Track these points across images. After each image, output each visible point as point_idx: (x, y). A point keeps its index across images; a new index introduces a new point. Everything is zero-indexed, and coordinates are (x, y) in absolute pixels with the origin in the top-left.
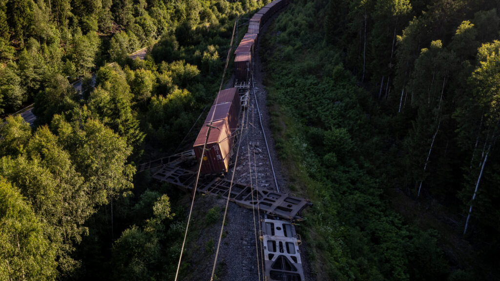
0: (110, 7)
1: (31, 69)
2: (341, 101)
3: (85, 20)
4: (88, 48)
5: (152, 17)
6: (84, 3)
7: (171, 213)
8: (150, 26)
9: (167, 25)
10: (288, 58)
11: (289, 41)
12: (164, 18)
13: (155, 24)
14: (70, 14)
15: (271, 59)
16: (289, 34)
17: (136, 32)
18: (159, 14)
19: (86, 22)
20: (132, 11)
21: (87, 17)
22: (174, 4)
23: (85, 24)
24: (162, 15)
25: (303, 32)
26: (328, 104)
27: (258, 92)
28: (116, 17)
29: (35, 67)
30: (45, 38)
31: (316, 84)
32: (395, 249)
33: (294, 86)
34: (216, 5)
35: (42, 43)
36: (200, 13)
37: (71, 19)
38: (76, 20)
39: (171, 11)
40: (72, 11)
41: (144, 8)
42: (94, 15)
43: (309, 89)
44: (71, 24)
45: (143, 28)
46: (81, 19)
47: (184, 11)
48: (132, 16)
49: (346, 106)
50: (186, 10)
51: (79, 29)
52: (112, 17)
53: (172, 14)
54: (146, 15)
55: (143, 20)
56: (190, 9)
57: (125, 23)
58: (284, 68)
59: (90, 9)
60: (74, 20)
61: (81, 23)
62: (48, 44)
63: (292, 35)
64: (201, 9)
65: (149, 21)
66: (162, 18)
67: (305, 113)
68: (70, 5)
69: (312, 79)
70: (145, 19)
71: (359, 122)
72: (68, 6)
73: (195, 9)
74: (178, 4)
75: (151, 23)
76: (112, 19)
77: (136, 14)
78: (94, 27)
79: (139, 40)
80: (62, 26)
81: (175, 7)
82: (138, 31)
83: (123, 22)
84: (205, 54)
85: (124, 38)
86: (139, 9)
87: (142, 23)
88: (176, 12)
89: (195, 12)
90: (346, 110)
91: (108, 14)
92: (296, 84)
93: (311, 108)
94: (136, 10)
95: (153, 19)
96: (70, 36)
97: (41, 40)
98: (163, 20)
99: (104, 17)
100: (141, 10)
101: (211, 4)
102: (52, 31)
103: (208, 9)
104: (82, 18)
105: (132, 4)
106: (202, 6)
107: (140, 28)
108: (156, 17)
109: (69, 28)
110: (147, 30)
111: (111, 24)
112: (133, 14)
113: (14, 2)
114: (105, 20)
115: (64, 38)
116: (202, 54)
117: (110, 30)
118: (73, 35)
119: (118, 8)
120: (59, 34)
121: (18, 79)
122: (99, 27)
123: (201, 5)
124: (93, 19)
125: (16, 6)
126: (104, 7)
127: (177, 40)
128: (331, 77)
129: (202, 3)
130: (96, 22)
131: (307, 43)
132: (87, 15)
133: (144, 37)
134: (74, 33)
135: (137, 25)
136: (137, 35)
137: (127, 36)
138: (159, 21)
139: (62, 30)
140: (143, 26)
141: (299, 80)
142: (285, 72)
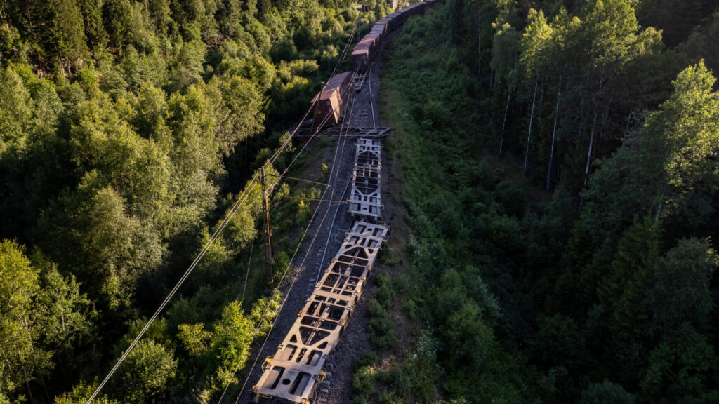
0: (215, 12)
1: (138, 74)
2: (450, 87)
3: (186, 28)
4: (194, 57)
5: (264, 25)
6: (185, 8)
7: (292, 148)
8: (262, 35)
9: (282, 35)
10: (408, 55)
11: (413, 41)
12: (279, 27)
13: (268, 33)
14: (169, 19)
15: (391, 57)
16: (414, 35)
17: (246, 42)
18: (273, 22)
19: (187, 30)
20: (240, 19)
21: (188, 24)
22: (290, 12)
23: (186, 32)
24: (277, 23)
25: (428, 32)
26: (437, 91)
27: (373, 82)
28: (221, 26)
29: (141, 73)
30: (144, 46)
31: (429, 75)
32: (464, 175)
33: (409, 77)
34: (342, 13)
35: (140, 52)
36: (322, 22)
37: (170, 26)
38: (176, 27)
39: (288, 19)
40: (172, 16)
41: (254, 15)
42: (196, 22)
43: (422, 80)
44: (170, 32)
45: (255, 37)
46: (181, 27)
47: (303, 19)
48: (239, 25)
49: (453, 92)
50: (305, 18)
51: (180, 37)
52: (217, 25)
53: (289, 22)
54: (257, 23)
55: (254, 28)
56: (310, 17)
57: (231, 33)
58: (402, 64)
59: (191, 14)
60: (174, 27)
61: (182, 31)
62: (147, 53)
63: (416, 36)
64: (323, 18)
65: (261, 29)
66: (277, 27)
67: (414, 97)
68: (169, 9)
69: (426, 72)
70: (256, 27)
71: (462, 103)
72: (167, 10)
73: (316, 16)
74: (295, 12)
75: (264, 31)
76: (216, 28)
77: (245, 22)
78: (196, 36)
79: (250, 50)
80: (161, 34)
81: (291, 16)
82: (248, 40)
83: (229, 32)
84: (325, 52)
85: (234, 47)
86: (248, 16)
87: (253, 31)
88: (292, 21)
89: (316, 20)
90: (453, 95)
91: (211, 21)
92: (411, 76)
93: (420, 94)
94: (244, 18)
95: (266, 28)
96: (169, 45)
97: (139, 48)
98: (277, 29)
99: (208, 25)
100: (251, 18)
101: (336, 13)
102: (151, 39)
103: (333, 18)
104: (183, 25)
105: (240, 10)
106: (326, 15)
107: (252, 37)
108: (269, 25)
109: (168, 37)
110: (259, 39)
111: (215, 34)
112: (240, 23)
113: (111, 4)
114: (208, 28)
115: (163, 47)
116: (322, 53)
117: (214, 41)
118: (173, 45)
119: (222, 15)
120: (159, 43)
121: (126, 84)
122: (203, 37)
123: (324, 13)
124: (195, 27)
125: (113, 9)
126: (207, 14)
127: (296, 45)
128: (444, 69)
129: (325, 12)
130: (198, 30)
131: (431, 43)
132: (188, 22)
133: (255, 47)
134: (174, 41)
135: (248, 33)
136: (247, 45)
137: (236, 45)
138: (273, 31)
139: (162, 38)
140: (254, 34)
141: (414, 73)
142: (402, 66)
